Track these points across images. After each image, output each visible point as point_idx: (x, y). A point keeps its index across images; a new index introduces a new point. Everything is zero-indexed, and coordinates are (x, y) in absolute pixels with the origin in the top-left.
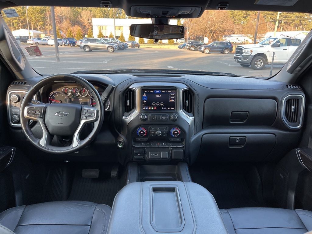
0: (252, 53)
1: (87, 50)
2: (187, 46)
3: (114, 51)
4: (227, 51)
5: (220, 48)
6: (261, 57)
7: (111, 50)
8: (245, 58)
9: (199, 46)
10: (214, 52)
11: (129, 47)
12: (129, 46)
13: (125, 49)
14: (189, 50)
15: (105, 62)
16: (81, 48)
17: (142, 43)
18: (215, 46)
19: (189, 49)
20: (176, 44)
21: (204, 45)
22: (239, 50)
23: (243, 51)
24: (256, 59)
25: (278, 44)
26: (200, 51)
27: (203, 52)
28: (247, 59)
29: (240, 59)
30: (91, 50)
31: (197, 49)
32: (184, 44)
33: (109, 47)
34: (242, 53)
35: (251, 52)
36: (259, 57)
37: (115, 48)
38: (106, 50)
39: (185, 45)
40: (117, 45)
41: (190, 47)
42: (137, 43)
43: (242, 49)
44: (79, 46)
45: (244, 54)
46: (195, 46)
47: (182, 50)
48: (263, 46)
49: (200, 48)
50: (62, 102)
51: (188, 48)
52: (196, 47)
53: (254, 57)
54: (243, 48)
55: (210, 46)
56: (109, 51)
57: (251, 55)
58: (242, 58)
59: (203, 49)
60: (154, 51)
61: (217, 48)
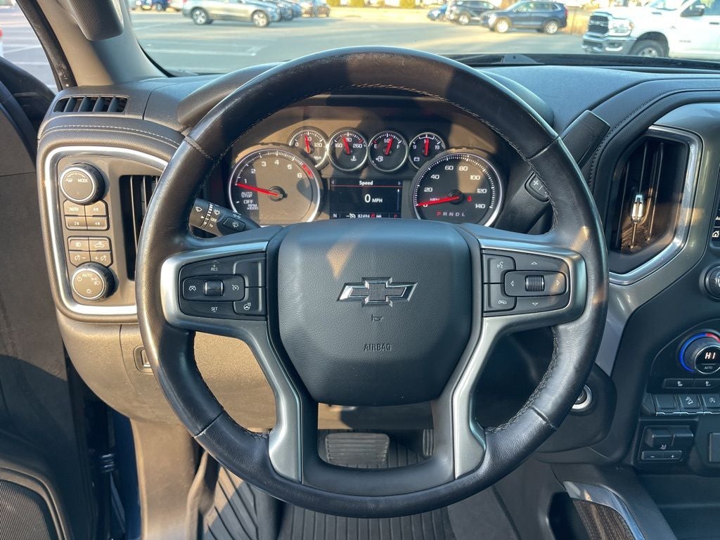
0: (631, 30)
1: (201, 20)
2: (451, 11)
3: (268, 25)
4: (552, 28)
5: (537, 19)
6: (654, 43)
7: (261, 21)
8: (612, 44)
9: (481, 12)
10: (521, 29)
11: (306, 13)
12: (303, 11)
13: (295, 19)
14: (454, 24)
15: (251, 52)
16: (185, 15)
17: (336, 4)
18: (525, 13)
19: (456, 21)
20: (419, 7)
21: (493, 9)
22: (598, 23)
23: (610, 26)
24: (641, 46)
25: (698, 9)
26: (485, 24)
27: (493, 29)
28: (618, 47)
29: (600, 45)
30: (209, 22)
31: (477, 21)
32: (443, 7)
33: (255, 12)
34: (605, 30)
35: (630, 28)
36: (648, 42)
37: (270, 15)
38: (249, 22)
39: (443, 11)
40: (275, 6)
41: (459, 15)
42: (325, 4)
43: (606, 19)
44: (178, 10)
45: (611, 32)
46: (471, 12)
47: (437, 22)
48: (660, 13)
49: (486, 19)
50: (285, 196)
51: (452, 17)
52: (473, 16)
53: (637, 41)
54: (609, 18)
55: (511, 12)
56: (256, 23)
57: (629, 36)
58: (605, 44)
59: (492, 19)
60: (368, 25)
61: (528, 19)
